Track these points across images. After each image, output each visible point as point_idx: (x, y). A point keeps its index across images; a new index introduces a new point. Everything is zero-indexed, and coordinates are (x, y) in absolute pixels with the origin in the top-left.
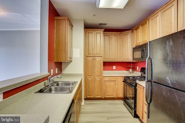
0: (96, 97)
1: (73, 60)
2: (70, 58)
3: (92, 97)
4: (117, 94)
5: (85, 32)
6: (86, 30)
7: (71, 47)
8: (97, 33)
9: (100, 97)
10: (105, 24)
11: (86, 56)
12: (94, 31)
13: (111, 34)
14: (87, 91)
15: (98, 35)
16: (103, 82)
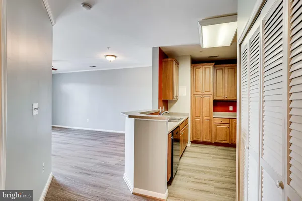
0: (204, 140)
1: (179, 98)
2: (176, 97)
3: (200, 140)
4: (231, 140)
5: (192, 68)
6: (193, 65)
7: (178, 85)
8: (206, 68)
9: (209, 141)
10: (217, 56)
11: (193, 95)
12: (203, 66)
13: (225, 67)
14: (194, 132)
15: (208, 70)
16: (213, 124)
